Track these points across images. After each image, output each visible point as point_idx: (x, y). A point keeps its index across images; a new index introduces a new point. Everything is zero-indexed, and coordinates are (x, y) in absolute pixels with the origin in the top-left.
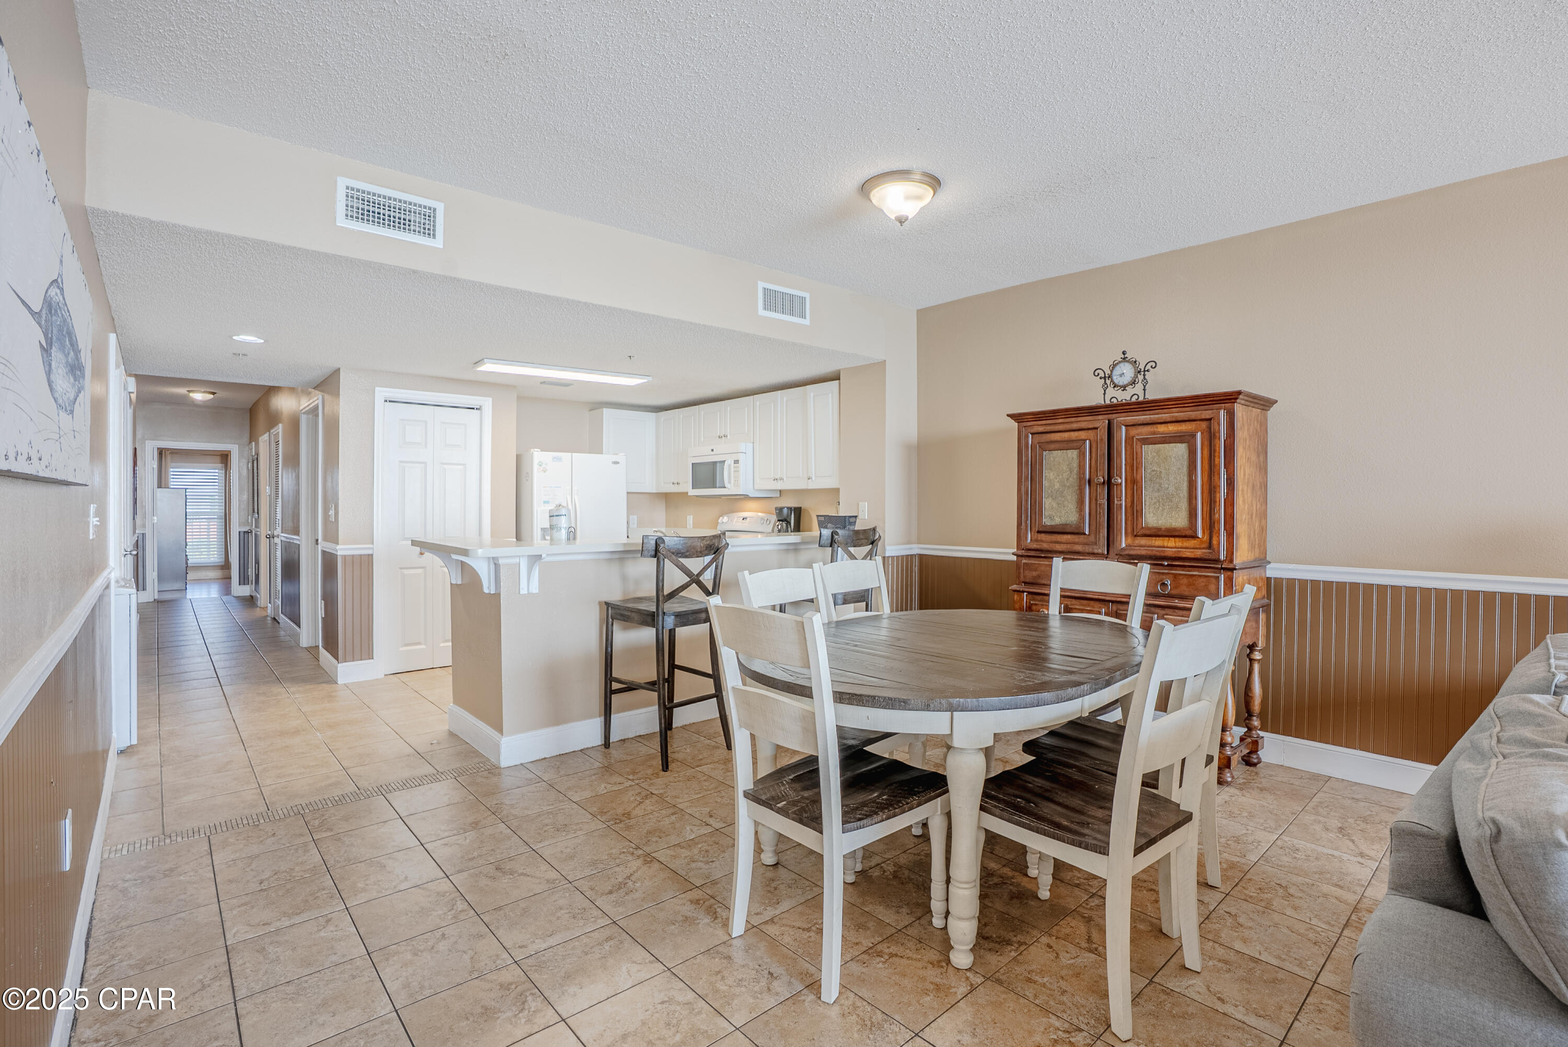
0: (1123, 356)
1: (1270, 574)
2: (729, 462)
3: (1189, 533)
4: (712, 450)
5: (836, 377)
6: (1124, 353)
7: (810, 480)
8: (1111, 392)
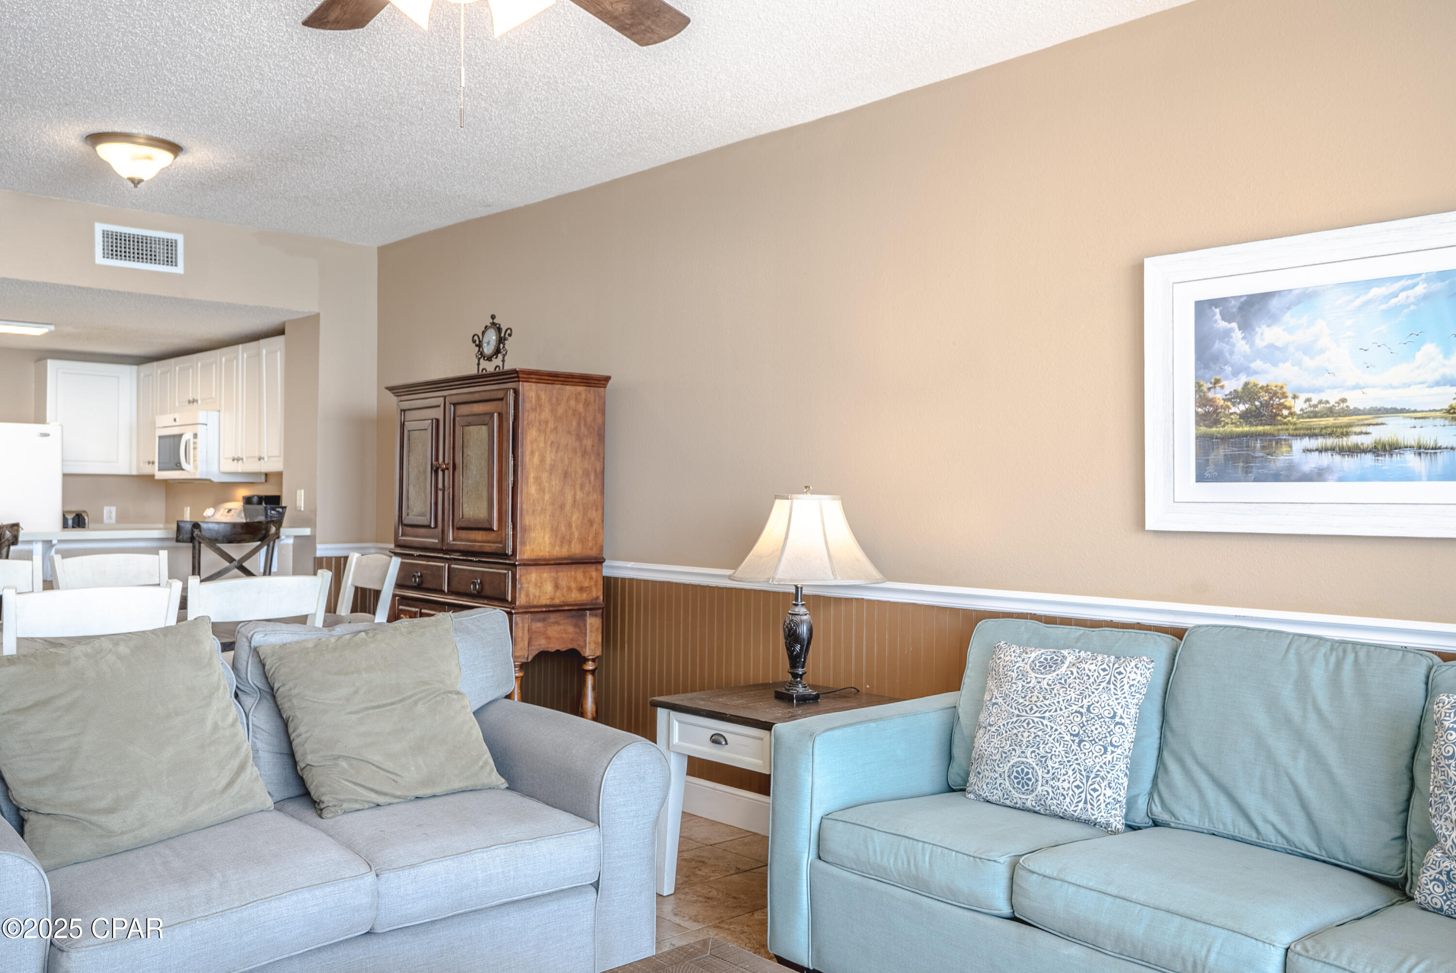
0: (491, 321)
1: (606, 572)
2: (187, 436)
3: (487, 525)
4: (175, 420)
5: (280, 332)
6: (493, 317)
7: (262, 460)
8: (484, 364)
